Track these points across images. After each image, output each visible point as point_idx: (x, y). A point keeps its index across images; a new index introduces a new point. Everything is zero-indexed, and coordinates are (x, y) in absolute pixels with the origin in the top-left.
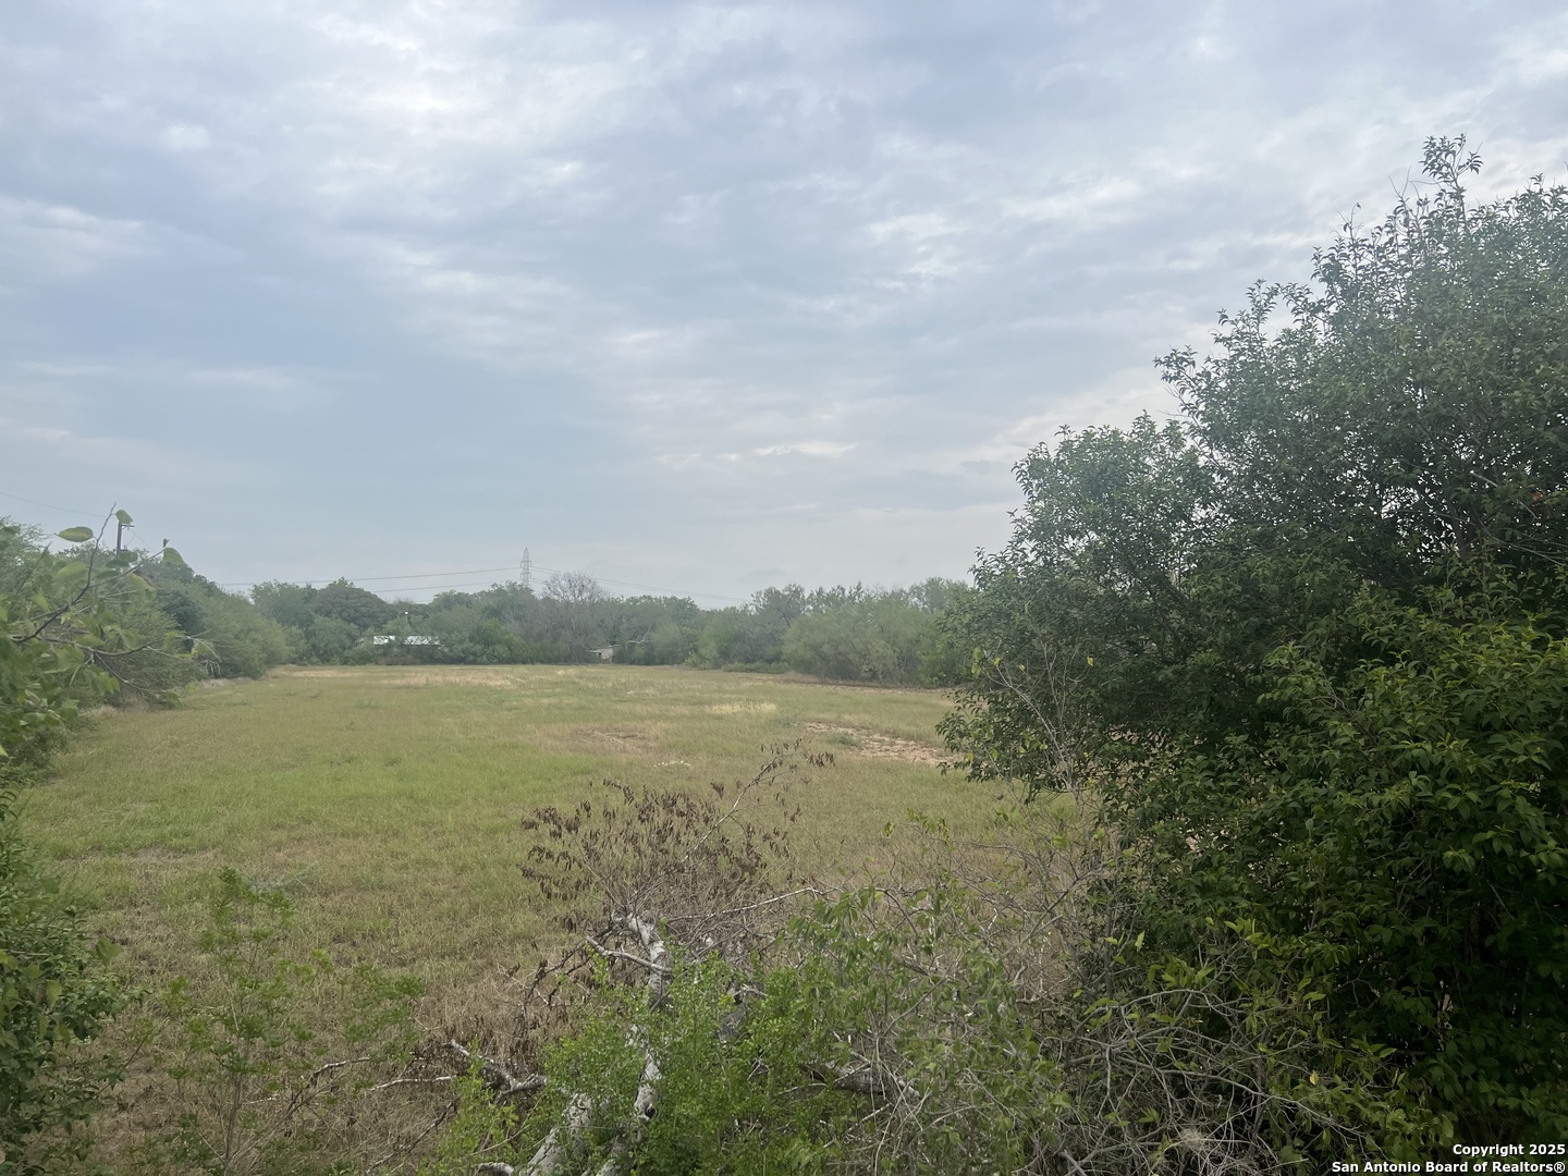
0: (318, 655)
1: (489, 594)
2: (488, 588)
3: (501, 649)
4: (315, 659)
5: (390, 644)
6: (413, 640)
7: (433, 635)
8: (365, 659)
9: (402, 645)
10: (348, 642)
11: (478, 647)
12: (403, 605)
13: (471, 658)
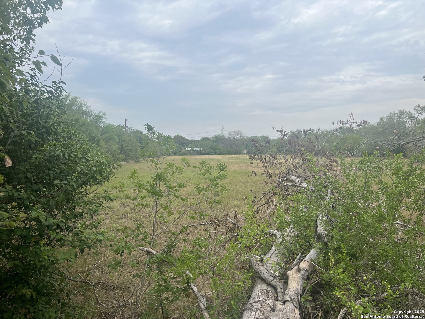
0: (174, 153)
1: (214, 137)
2: (214, 136)
3: (217, 151)
4: (173, 154)
5: (190, 150)
6: (196, 149)
7: (201, 148)
8: (185, 154)
9: (193, 150)
10: (180, 150)
11: (212, 151)
12: (193, 141)
13: (210, 153)
